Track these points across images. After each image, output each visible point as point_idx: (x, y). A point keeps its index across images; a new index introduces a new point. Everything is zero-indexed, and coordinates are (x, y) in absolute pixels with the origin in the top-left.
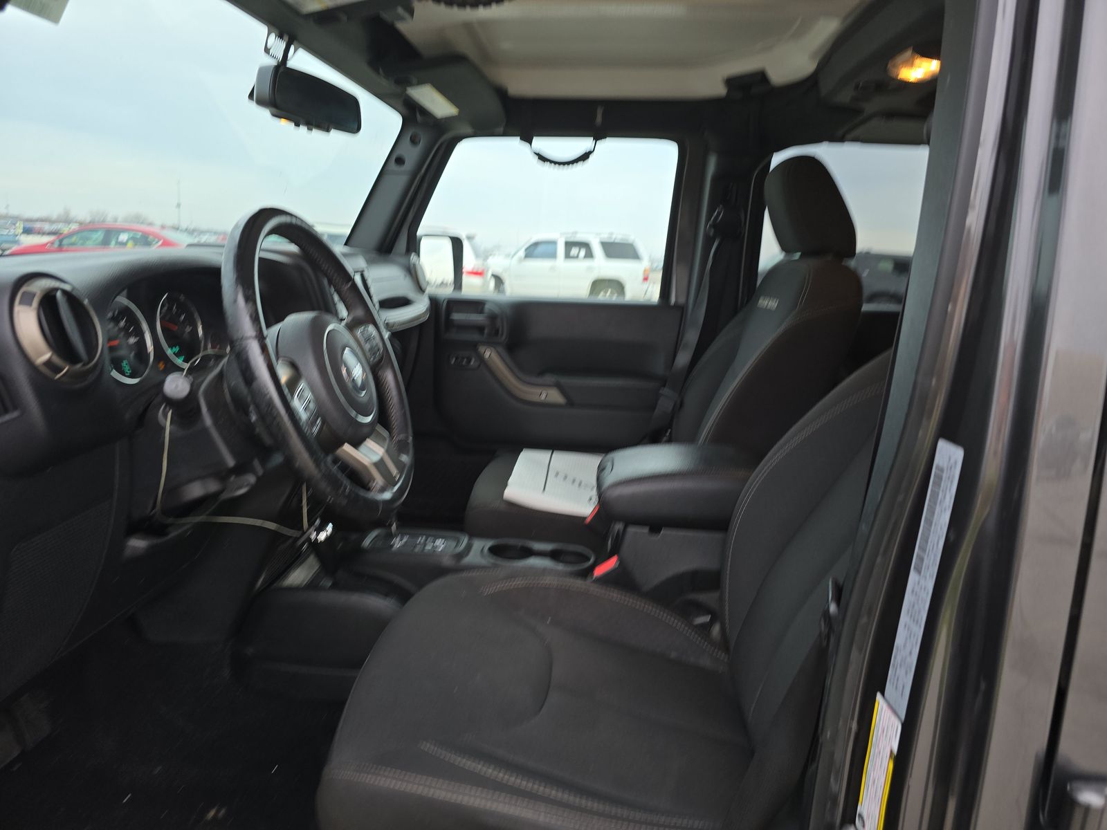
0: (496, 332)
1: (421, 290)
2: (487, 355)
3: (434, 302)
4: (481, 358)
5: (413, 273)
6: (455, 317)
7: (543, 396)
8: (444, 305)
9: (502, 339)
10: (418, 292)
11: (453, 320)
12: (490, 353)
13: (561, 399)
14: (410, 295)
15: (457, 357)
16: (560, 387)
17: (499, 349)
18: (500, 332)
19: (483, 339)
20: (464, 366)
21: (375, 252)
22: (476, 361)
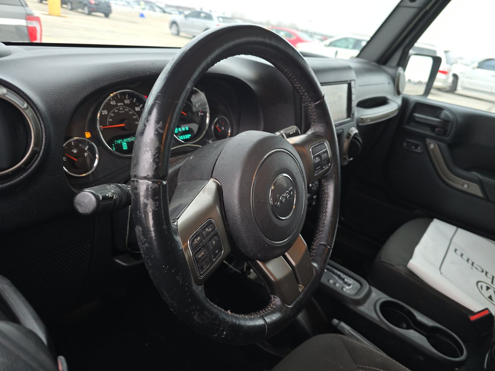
0: (445, 133)
1: (398, 93)
2: (432, 146)
3: (405, 101)
4: (426, 147)
5: (396, 81)
6: (417, 115)
7: (466, 186)
8: (412, 106)
9: (447, 138)
10: (394, 95)
11: (415, 116)
12: (435, 146)
13: (479, 193)
14: (389, 97)
15: (408, 142)
16: (481, 184)
17: (442, 144)
18: (448, 133)
19: (433, 134)
20: (413, 149)
21: (374, 64)
22: (421, 149)
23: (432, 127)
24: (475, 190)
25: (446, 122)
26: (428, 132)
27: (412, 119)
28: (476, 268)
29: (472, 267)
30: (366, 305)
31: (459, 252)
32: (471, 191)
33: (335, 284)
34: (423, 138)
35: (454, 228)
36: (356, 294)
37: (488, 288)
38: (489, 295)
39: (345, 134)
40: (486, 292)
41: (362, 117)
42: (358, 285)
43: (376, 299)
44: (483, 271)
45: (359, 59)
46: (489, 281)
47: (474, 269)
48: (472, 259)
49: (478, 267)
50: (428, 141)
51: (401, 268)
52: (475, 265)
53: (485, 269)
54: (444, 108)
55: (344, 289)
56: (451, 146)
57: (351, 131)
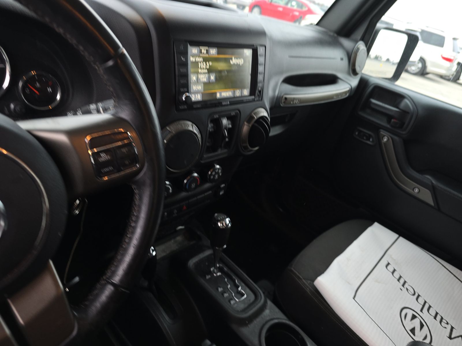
0: (402, 126)
2: (385, 139)
6: (374, 101)
7: (416, 190)
8: (370, 89)
9: (404, 133)
10: (349, 74)
11: (371, 102)
12: (388, 139)
13: (431, 202)
14: (339, 75)
15: (360, 132)
16: (433, 190)
17: (396, 138)
18: (405, 126)
19: (388, 126)
20: (364, 139)
21: (332, 34)
22: (373, 141)
23: (389, 117)
24: (427, 196)
25: (405, 113)
26: (383, 122)
27: (367, 105)
28: (407, 289)
29: (402, 288)
30: (251, 326)
31: (390, 268)
32: (421, 197)
33: (223, 293)
34: (376, 128)
35: (395, 236)
36: (244, 310)
37: (414, 317)
38: (411, 327)
39: (244, 116)
40: (410, 323)
41: (288, 96)
42: (252, 297)
43: (268, 318)
44: (414, 294)
45: (318, 28)
46: (418, 308)
47: (404, 290)
48: (405, 278)
49: (409, 288)
50: (382, 132)
51: (307, 283)
52: (406, 286)
53: (418, 291)
54: (407, 96)
55: (232, 302)
56: (407, 143)
57: (255, 114)
